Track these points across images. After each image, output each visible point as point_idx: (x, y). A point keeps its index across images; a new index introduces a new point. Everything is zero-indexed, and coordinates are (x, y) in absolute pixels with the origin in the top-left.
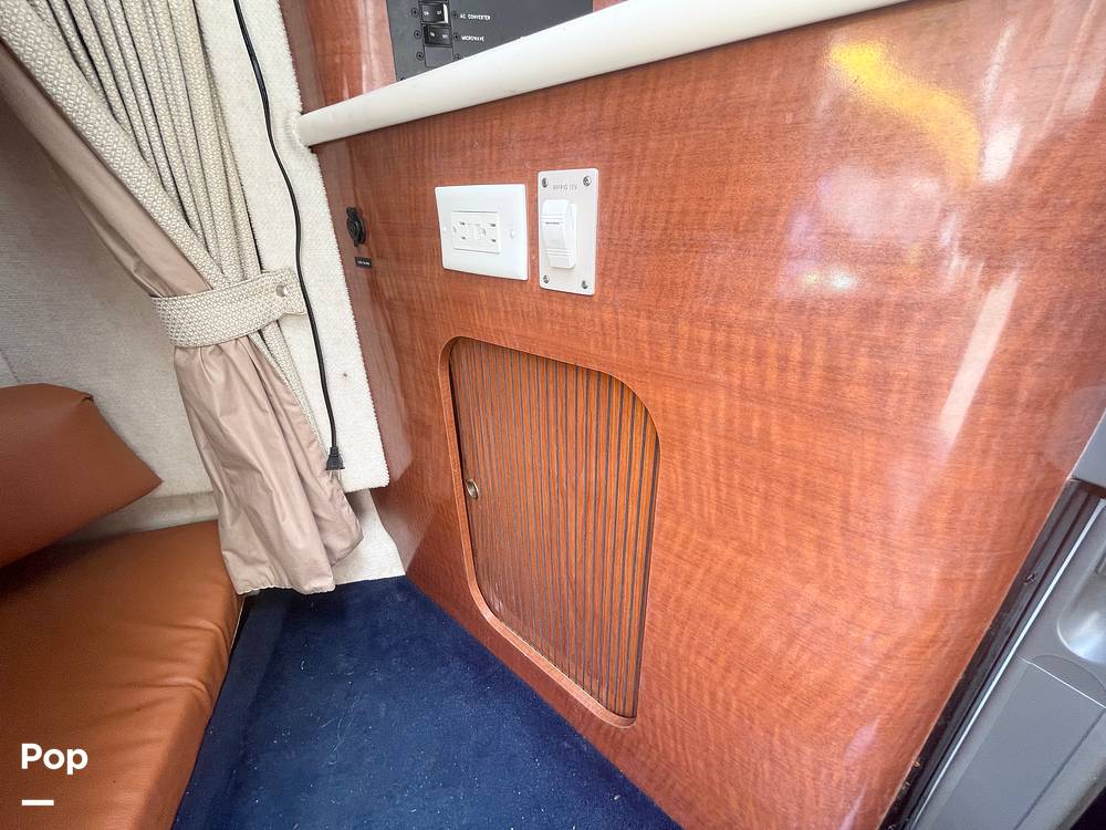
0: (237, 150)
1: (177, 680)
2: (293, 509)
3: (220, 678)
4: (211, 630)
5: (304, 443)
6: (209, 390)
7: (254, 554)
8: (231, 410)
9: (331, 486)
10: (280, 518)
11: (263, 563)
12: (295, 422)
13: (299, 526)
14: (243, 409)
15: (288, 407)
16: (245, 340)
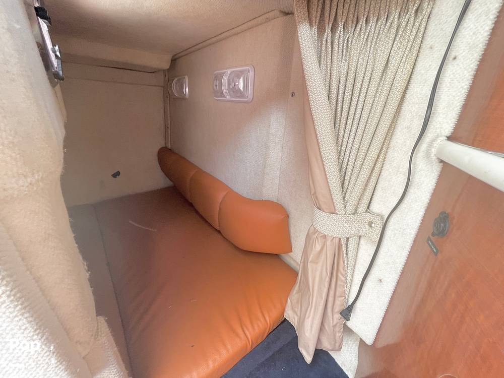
0: (390, 151)
1: (247, 332)
2: (313, 318)
3: (259, 341)
4: (267, 324)
5: (337, 294)
6: (312, 250)
7: (296, 310)
8: (315, 262)
9: (338, 321)
10: (307, 316)
11: (297, 315)
12: (339, 283)
13: (311, 327)
14: (320, 264)
15: (340, 275)
16: (338, 239)
